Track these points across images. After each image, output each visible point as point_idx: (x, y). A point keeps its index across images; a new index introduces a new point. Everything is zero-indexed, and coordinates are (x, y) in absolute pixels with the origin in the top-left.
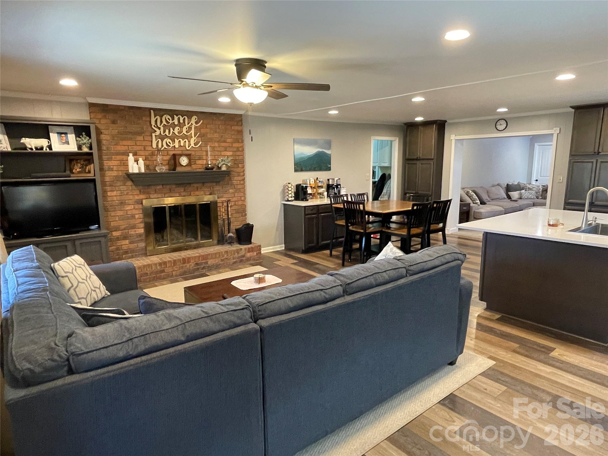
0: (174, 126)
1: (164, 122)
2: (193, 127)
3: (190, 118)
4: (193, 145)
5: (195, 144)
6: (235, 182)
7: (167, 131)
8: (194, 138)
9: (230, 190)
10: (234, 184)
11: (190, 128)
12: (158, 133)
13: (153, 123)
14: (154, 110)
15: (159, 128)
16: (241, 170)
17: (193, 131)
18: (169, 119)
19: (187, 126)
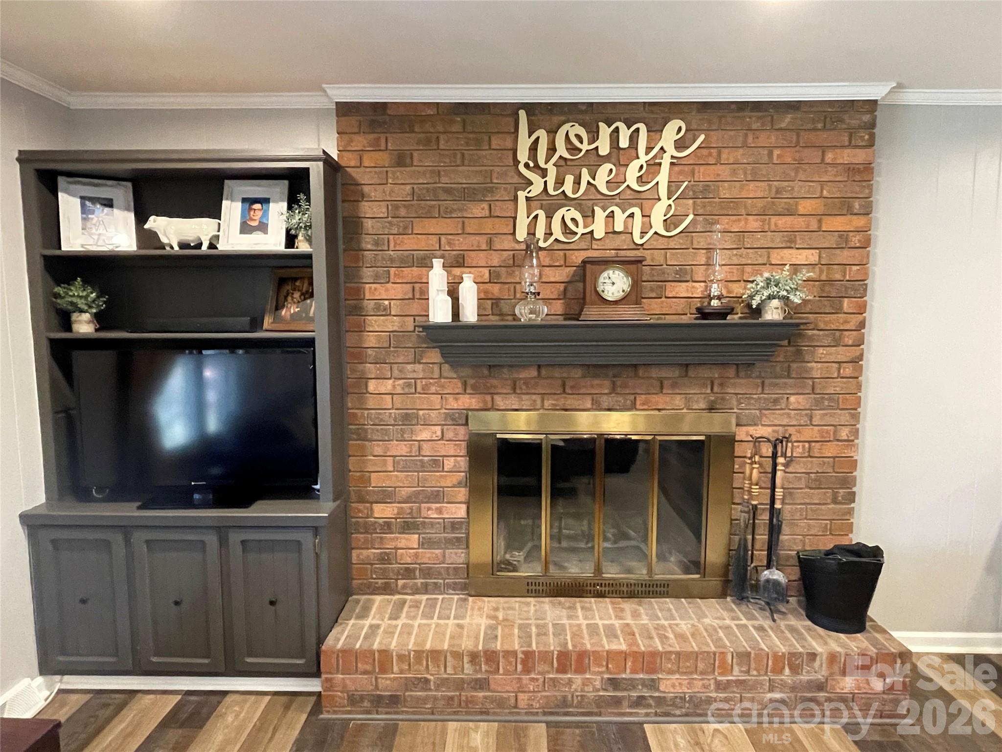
0: (594, 160)
1: (562, 150)
2: (666, 161)
3: (655, 130)
4: (658, 225)
5: (668, 224)
6: (816, 368)
7: (569, 179)
8: (665, 202)
9: (792, 399)
10: (817, 374)
11: (654, 166)
12: (536, 189)
13: (523, 156)
14: (531, 108)
15: (544, 173)
16: (846, 322)
17: (663, 177)
18: (578, 137)
19: (643, 158)
